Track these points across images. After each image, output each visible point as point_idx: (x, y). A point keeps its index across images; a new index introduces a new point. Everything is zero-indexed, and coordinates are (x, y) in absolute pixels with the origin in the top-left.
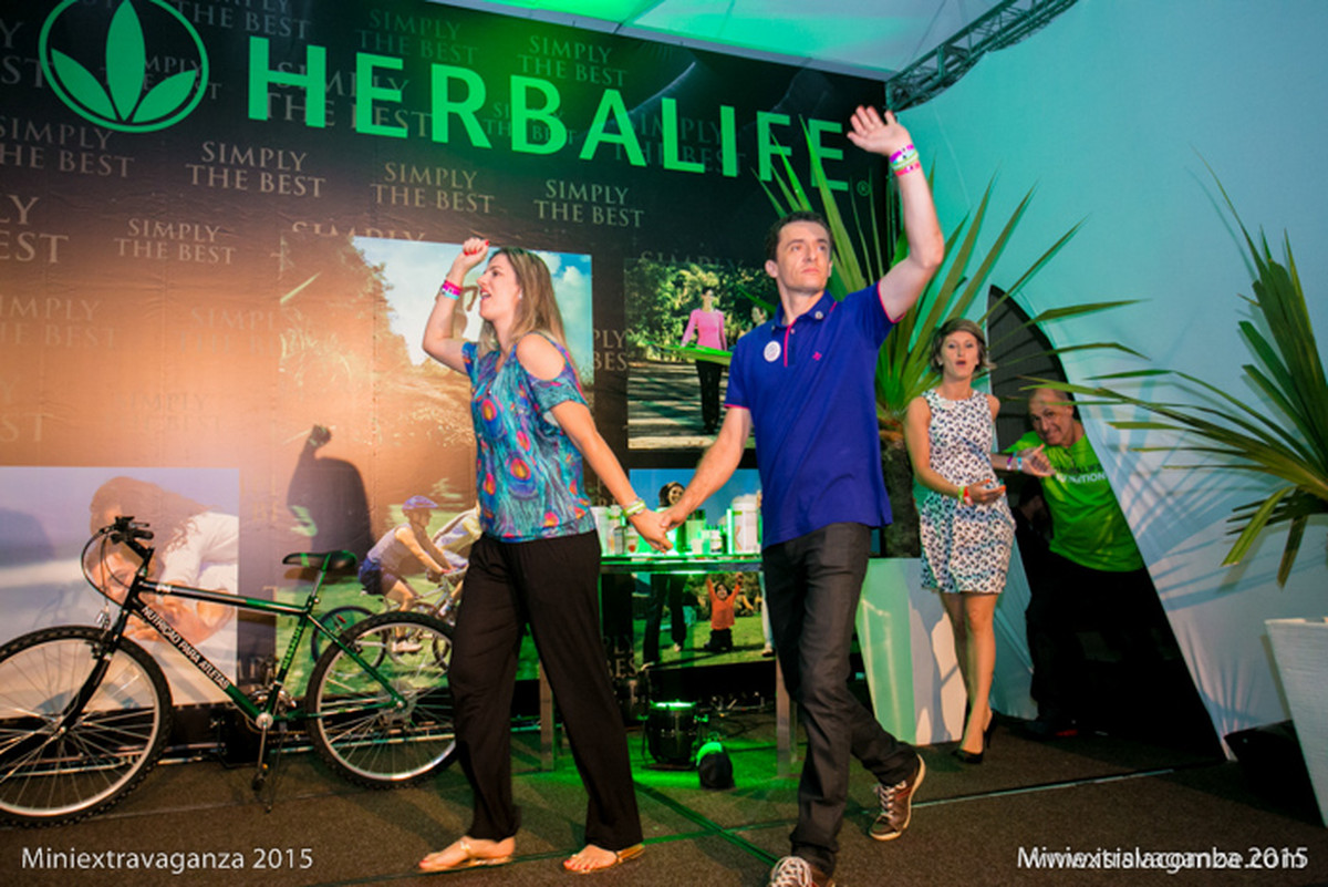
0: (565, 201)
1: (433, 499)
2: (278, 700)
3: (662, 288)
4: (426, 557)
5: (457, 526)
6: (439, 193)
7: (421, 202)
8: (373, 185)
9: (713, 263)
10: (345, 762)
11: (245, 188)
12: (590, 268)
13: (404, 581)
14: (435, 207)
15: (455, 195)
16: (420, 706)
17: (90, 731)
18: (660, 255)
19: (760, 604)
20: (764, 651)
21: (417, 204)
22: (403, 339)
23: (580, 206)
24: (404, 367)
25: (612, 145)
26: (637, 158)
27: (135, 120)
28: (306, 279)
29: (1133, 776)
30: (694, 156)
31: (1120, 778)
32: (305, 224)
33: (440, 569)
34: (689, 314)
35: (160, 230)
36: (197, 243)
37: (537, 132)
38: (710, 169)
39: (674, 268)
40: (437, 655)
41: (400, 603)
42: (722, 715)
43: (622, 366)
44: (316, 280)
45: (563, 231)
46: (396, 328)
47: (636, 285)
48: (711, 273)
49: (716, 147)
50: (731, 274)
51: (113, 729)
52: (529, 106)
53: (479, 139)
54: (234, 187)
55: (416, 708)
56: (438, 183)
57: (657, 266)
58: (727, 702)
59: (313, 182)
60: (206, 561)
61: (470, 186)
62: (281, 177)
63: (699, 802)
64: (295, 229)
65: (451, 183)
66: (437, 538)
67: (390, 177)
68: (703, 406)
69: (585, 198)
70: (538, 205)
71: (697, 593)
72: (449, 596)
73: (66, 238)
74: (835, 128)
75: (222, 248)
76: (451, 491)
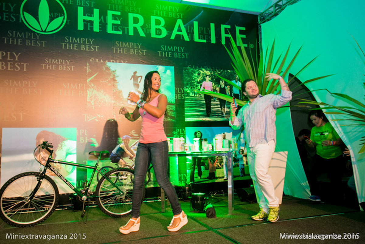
0: (167, 51)
1: (130, 136)
2: (88, 192)
3: (194, 76)
4: (128, 152)
5: (137, 144)
6: (131, 50)
7: (126, 52)
8: (112, 48)
9: (209, 68)
10: (106, 210)
11: (77, 49)
12: (174, 70)
13: (122, 159)
14: (130, 54)
15: (135, 50)
16: (127, 194)
17: (37, 201)
18: (194, 66)
19: (223, 165)
20: (224, 179)
21: (125, 53)
22: (121, 91)
23: (171, 53)
24: (122, 99)
25: (180, 35)
26: (187, 39)
27: (47, 31)
28: (94, 74)
29: (332, 215)
30: (203, 38)
31: (328, 215)
32: (94, 59)
33: (132, 156)
34: (202, 83)
35: (54, 61)
36: (64, 65)
37: (158, 32)
38: (208, 41)
39: (198, 70)
41: (121, 165)
42: (212, 197)
43: (183, 98)
44: (97, 75)
45: (166, 60)
46: (119, 88)
47: (187, 75)
48: (208, 71)
49: (209, 35)
50: (214, 72)
51: (43, 200)
52: (156, 25)
53: (142, 34)
54: (74, 49)
56: (131, 47)
57: (192, 69)
58: (214, 193)
59: (96, 47)
60: (67, 154)
61: (140, 48)
62: (87, 46)
63: (206, 221)
64: (91, 60)
65: (134, 47)
67: (117, 45)
68: (206, 109)
69: (172, 50)
70: (159, 52)
71: (205, 162)
73: (28, 64)
74: (244, 29)
75: (71, 66)
76: (135, 134)
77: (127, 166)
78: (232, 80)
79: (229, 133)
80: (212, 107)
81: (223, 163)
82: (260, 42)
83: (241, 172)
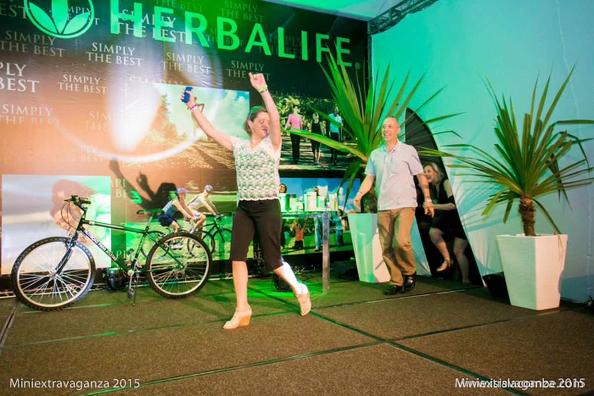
0: (239, 69)
1: (187, 189)
2: (135, 265)
4: (184, 212)
5: (196, 200)
6: (188, 65)
7: (181, 69)
8: (162, 62)
9: (298, 95)
10: (160, 288)
11: (110, 62)
12: (249, 97)
13: (176, 221)
14: (187, 71)
15: (195, 66)
16: (188, 268)
18: (277, 92)
19: (314, 231)
20: (316, 249)
22: (174, 125)
23: (245, 71)
24: (175, 136)
25: (258, 46)
26: (268, 52)
27: (65, 33)
28: (136, 100)
29: (450, 292)
30: (291, 51)
32: (134, 78)
33: (190, 216)
34: (288, 116)
35: (76, 79)
36: (91, 85)
37: (228, 41)
38: (297, 57)
39: (282, 97)
40: (189, 250)
41: (175, 229)
44: (140, 100)
45: (238, 82)
46: (171, 120)
48: (297, 100)
49: (299, 49)
50: (305, 100)
52: (224, 30)
53: (204, 43)
54: (105, 62)
55: (187, 269)
56: (188, 61)
58: (301, 269)
59: (137, 60)
60: (98, 213)
62: (125, 58)
64: (131, 79)
65: (193, 61)
66: (188, 205)
67: (169, 58)
68: (293, 153)
69: (247, 68)
70: (228, 71)
71: (290, 227)
72: (193, 227)
73: (38, 82)
74: (347, 40)
75: (102, 87)
76: (194, 186)
77: (182, 230)
78: (330, 113)
79: (323, 187)
80: (301, 150)
81: (314, 227)
82: (369, 60)
83: (339, 241)
